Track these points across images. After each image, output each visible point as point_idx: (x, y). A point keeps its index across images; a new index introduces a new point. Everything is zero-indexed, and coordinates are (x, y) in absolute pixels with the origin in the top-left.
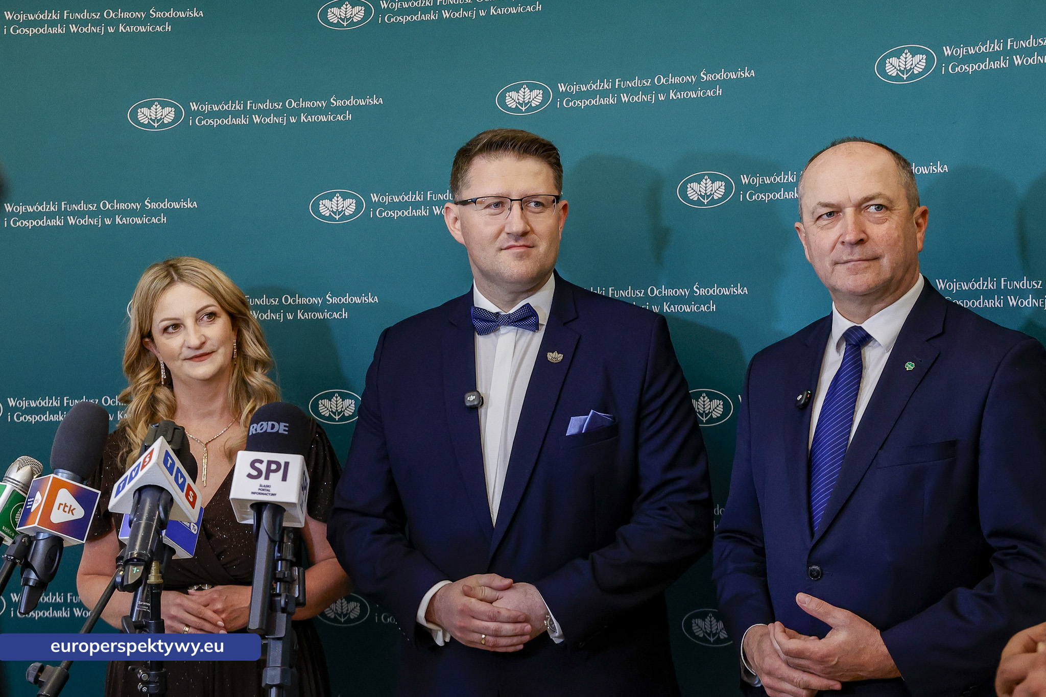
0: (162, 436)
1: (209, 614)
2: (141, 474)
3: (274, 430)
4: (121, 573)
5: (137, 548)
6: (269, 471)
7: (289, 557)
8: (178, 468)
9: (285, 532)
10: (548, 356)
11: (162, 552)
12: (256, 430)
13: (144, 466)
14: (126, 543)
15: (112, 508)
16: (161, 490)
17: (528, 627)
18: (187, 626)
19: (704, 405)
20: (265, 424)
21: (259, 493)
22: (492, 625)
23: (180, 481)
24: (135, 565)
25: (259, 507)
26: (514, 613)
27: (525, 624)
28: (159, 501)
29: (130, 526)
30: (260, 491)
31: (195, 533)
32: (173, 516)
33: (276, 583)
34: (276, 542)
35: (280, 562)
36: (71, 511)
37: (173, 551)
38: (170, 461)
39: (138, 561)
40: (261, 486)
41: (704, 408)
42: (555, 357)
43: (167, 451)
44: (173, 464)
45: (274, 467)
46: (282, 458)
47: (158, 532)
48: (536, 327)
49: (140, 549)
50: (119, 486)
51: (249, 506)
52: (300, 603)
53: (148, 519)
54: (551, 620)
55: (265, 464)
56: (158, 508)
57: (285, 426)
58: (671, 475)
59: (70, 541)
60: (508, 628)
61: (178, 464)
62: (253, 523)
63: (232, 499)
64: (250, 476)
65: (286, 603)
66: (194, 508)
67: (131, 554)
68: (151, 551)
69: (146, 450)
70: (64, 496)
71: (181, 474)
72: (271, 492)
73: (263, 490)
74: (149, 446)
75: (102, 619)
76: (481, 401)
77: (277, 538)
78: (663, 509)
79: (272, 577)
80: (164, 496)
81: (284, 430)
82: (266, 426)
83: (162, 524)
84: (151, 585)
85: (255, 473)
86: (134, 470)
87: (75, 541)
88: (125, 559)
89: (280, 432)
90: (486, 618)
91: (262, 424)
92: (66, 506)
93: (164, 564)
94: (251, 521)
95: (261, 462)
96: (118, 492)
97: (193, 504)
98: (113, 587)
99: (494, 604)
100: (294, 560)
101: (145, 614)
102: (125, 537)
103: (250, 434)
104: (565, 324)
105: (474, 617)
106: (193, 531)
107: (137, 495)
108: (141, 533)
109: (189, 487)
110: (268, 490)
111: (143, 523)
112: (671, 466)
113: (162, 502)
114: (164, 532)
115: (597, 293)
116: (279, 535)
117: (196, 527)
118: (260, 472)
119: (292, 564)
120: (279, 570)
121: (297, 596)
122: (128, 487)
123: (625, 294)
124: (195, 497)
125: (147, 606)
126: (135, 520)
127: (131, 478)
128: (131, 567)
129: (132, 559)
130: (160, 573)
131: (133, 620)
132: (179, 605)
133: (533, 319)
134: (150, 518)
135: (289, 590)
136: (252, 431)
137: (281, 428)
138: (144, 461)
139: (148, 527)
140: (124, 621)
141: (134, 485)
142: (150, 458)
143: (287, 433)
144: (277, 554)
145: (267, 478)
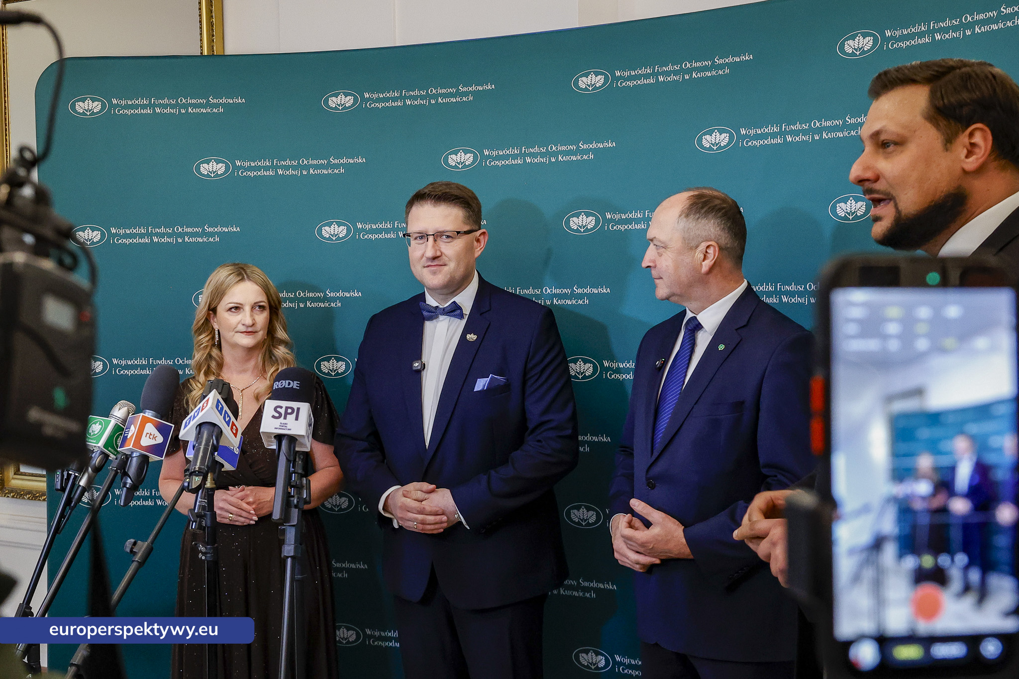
0: (215, 390)
1: (245, 506)
2: (201, 414)
3: (290, 386)
4: (188, 480)
5: (198, 464)
6: (286, 413)
7: (300, 471)
8: (225, 410)
9: (298, 455)
10: (467, 336)
11: (215, 466)
12: (278, 386)
13: (203, 409)
14: (191, 459)
15: (181, 438)
16: (214, 425)
17: (444, 518)
18: (231, 514)
19: (580, 367)
20: (284, 382)
21: (280, 429)
22: (420, 517)
23: (227, 419)
24: (197, 476)
25: (279, 438)
26: (435, 508)
27: (443, 516)
28: (213, 432)
29: (194, 449)
30: (280, 427)
31: (237, 453)
32: (222, 443)
33: (291, 488)
34: (291, 461)
35: (293, 474)
36: (155, 438)
37: (223, 466)
38: (220, 406)
39: (199, 473)
40: (281, 424)
41: (580, 369)
42: (471, 337)
43: (218, 399)
44: (222, 408)
45: (290, 411)
46: (295, 405)
47: (212, 454)
48: (461, 316)
49: (200, 465)
50: (186, 423)
51: (273, 437)
52: (307, 502)
53: (205, 445)
54: (459, 515)
55: (284, 409)
56: (212, 437)
57: (297, 384)
58: (545, 418)
59: (153, 458)
60: (431, 518)
61: (226, 408)
62: (275, 448)
63: (262, 432)
64: (273, 417)
65: (297, 502)
66: (236, 437)
67: (195, 468)
68: (207, 466)
69: (204, 399)
70: (150, 428)
71: (228, 415)
72: (288, 428)
73: (283, 426)
74: (206, 396)
75: (176, 510)
76: (424, 366)
77: (292, 458)
78: (539, 441)
79: (288, 483)
80: (216, 429)
81: (297, 386)
82: (285, 384)
83: (215, 448)
84: (208, 489)
85: (277, 415)
86: (196, 412)
87: (157, 458)
88: (190, 471)
89: (294, 387)
90: (416, 512)
91: (282, 382)
92: (151, 434)
93: (216, 474)
94: (274, 447)
95: (281, 407)
96: (186, 426)
97: (235, 435)
98: (183, 489)
99: (423, 503)
100: (303, 473)
101: (204, 508)
102: (190, 455)
103: (274, 389)
104: (481, 314)
105: (409, 511)
106: (236, 452)
107: (198, 428)
108: (201, 454)
109: (233, 424)
110: (286, 427)
111: (202, 447)
112: (546, 411)
113: (215, 434)
114: (216, 453)
115: (509, 292)
116: (293, 456)
117: (238, 449)
118: (280, 414)
119: (302, 476)
120: (293, 479)
121: (305, 497)
122: (192, 423)
123: (528, 292)
124: (237, 430)
125: (205, 502)
126: (197, 445)
127: (194, 417)
128: (194, 477)
129: (195, 472)
130: (214, 480)
131: (196, 512)
132: (225, 500)
133: (458, 312)
134: (207, 444)
135: (300, 493)
136: (275, 387)
137: (295, 385)
138: (203, 406)
139: (206, 450)
140: (189, 512)
141: (195, 423)
142: (207, 404)
143: (298, 388)
144: (292, 469)
145: (285, 418)
